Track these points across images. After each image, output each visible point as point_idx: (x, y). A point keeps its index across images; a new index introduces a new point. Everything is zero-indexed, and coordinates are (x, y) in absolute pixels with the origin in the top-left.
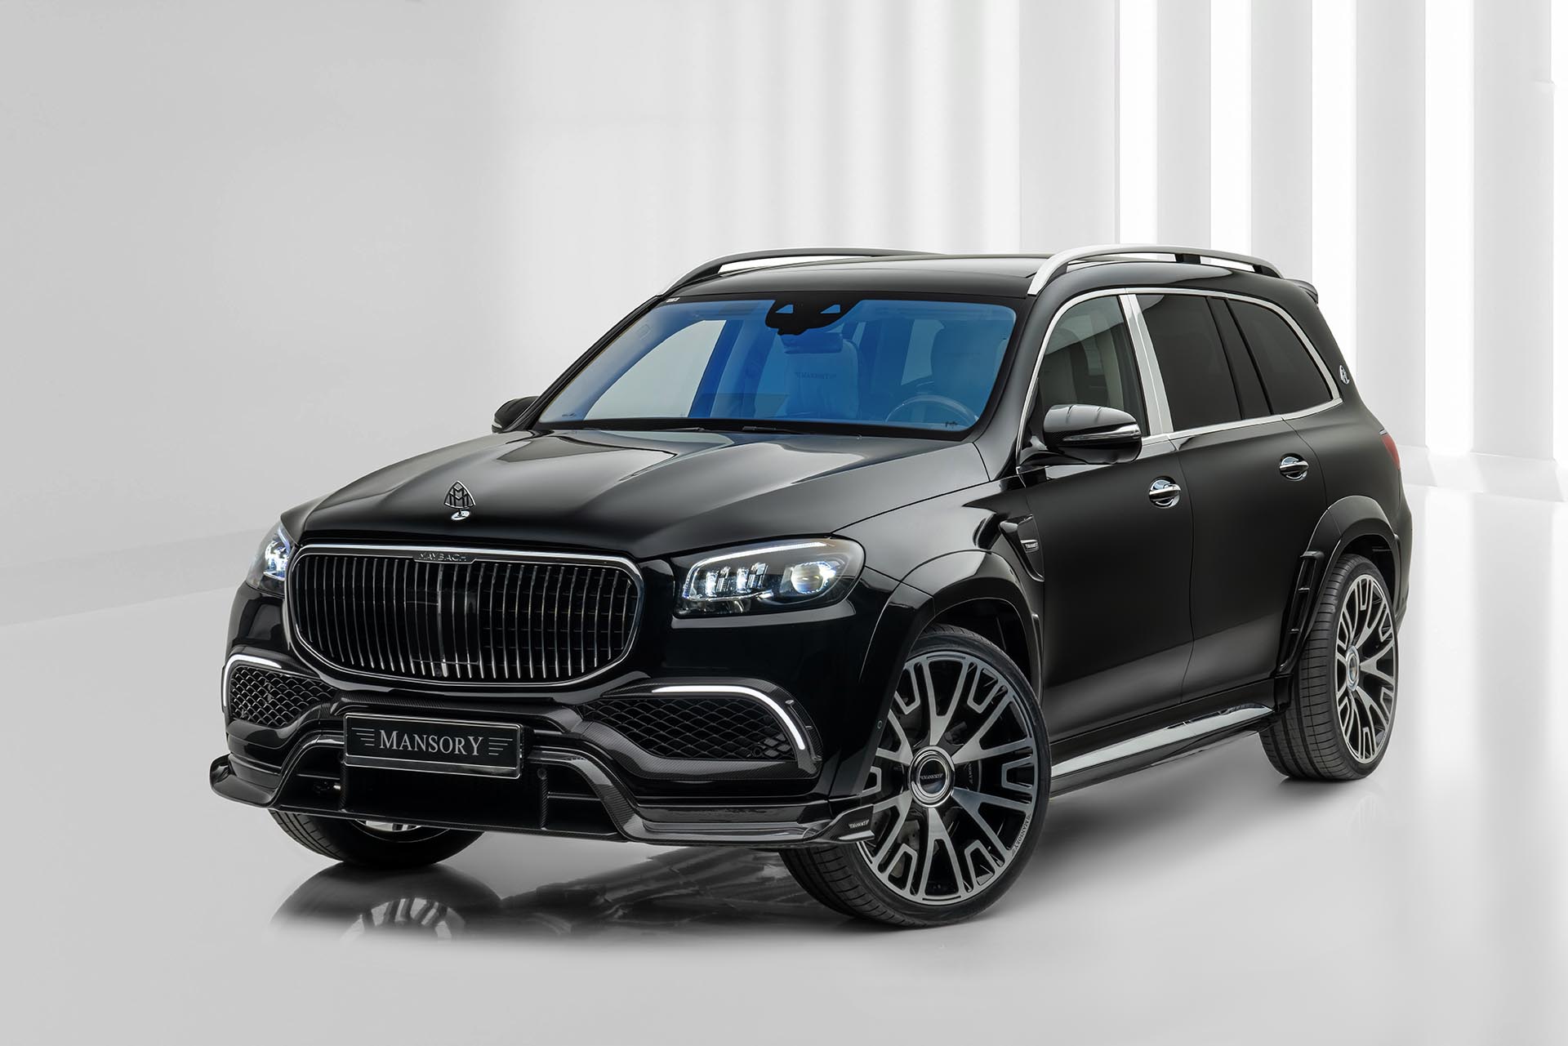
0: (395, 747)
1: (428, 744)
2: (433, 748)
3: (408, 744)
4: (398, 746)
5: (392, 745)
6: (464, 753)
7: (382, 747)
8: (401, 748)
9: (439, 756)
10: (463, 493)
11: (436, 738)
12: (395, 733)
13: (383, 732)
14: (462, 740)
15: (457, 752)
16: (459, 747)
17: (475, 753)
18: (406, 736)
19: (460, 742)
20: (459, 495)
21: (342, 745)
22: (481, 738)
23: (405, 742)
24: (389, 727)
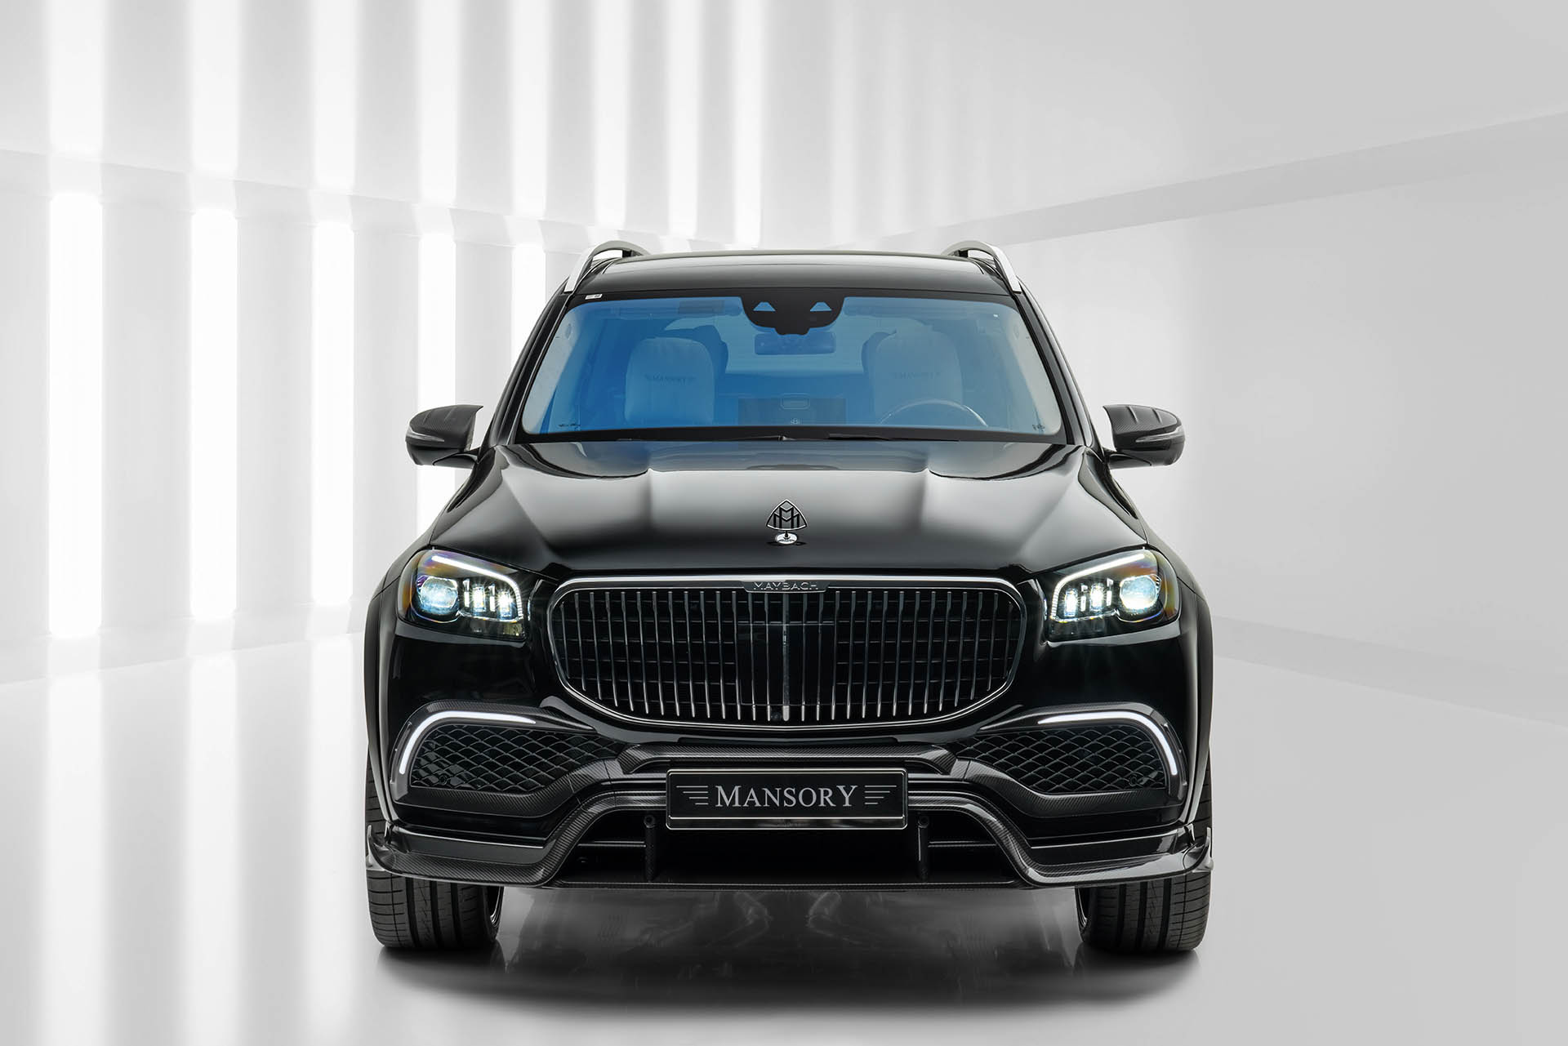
0: (737, 804)
1: (782, 798)
2: (790, 802)
3: (755, 799)
4: (742, 801)
5: (733, 801)
6: (832, 805)
7: (719, 805)
8: (746, 805)
9: (798, 810)
10: (792, 513)
11: (794, 790)
12: (736, 788)
13: (720, 788)
14: (829, 790)
15: (822, 804)
16: (825, 799)
17: (847, 804)
18: (752, 791)
19: (826, 793)
20: (787, 516)
21: (664, 807)
22: (854, 787)
23: (752, 797)
24: (728, 782)
